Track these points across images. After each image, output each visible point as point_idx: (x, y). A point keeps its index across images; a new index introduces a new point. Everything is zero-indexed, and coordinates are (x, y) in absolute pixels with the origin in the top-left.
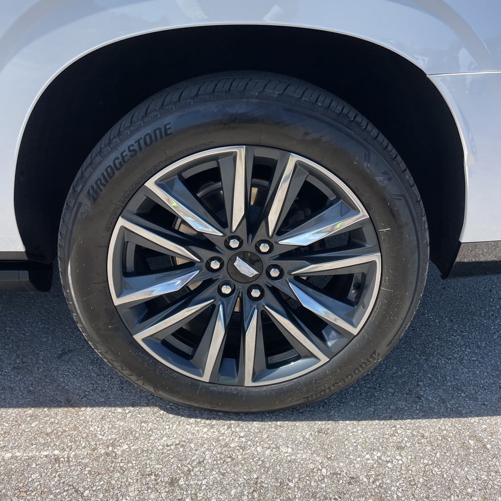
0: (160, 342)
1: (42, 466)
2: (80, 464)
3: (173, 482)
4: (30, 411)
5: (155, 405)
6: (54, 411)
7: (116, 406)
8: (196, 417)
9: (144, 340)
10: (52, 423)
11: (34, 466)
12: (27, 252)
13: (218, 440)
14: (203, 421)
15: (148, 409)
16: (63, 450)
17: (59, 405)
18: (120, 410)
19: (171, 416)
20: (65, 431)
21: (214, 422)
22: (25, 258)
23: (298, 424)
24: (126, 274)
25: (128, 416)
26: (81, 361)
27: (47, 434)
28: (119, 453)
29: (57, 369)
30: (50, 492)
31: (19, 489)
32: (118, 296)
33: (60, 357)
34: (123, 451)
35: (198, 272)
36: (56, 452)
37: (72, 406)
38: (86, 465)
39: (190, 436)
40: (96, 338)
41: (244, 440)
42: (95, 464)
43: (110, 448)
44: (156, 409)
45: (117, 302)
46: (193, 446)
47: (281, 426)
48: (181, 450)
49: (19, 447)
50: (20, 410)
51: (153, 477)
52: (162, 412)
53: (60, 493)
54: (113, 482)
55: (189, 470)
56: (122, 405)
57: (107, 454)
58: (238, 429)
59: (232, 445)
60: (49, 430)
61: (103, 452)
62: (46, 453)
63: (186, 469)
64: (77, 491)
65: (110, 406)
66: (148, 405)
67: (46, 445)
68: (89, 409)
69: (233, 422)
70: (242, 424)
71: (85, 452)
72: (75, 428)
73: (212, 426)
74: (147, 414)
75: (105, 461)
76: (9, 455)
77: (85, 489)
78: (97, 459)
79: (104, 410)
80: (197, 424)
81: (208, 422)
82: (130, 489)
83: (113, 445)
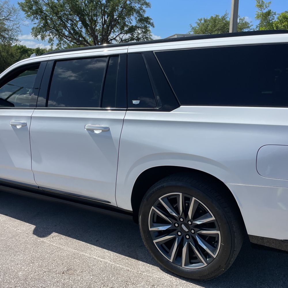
0: (160, 245)
1: (124, 270)
2: (133, 273)
3: (153, 286)
4: (127, 257)
5: (158, 267)
6: (133, 259)
7: (148, 263)
8: (168, 274)
9: (156, 243)
10: (131, 262)
11: (123, 270)
12: (133, 211)
13: (171, 281)
14: (169, 275)
15: (156, 267)
16: (131, 269)
17: (134, 258)
18: (149, 265)
19: (161, 271)
20: (133, 265)
21: (172, 277)
22: (132, 212)
23: (197, 286)
24: (154, 222)
25: (150, 267)
26: (145, 249)
27: (129, 264)
28: (143, 274)
29: (138, 250)
30: (124, 276)
31: (117, 273)
32: (151, 228)
33: (140, 247)
34: (145, 274)
35: (171, 226)
36: (129, 269)
37: (137, 260)
38: (134, 274)
39: (164, 277)
40: (144, 239)
41: (178, 284)
42: (137, 275)
43: (142, 273)
44: (158, 268)
45: (150, 229)
46: (163, 280)
47: (191, 284)
48: (160, 280)
49: (121, 265)
50: (125, 256)
51: (149, 283)
52: (159, 269)
53: (126, 278)
54: (139, 280)
55: (159, 285)
56: (150, 264)
57: (140, 274)
58: (178, 281)
59: (174, 284)
60: (129, 263)
61: (140, 273)
62: (127, 268)
63: (158, 284)
64: (130, 278)
65: (147, 263)
66: (156, 266)
67: (127, 266)
68: (141, 262)
69: (178, 278)
70: (180, 280)
71: (135, 271)
72: (136, 265)
73: (171, 277)
74: (155, 268)
75: (139, 275)
76: (118, 266)
77: (132, 279)
78: (138, 274)
79: (145, 263)
80: (167, 275)
81: (171, 276)
82: (142, 283)
83: (143, 272)
